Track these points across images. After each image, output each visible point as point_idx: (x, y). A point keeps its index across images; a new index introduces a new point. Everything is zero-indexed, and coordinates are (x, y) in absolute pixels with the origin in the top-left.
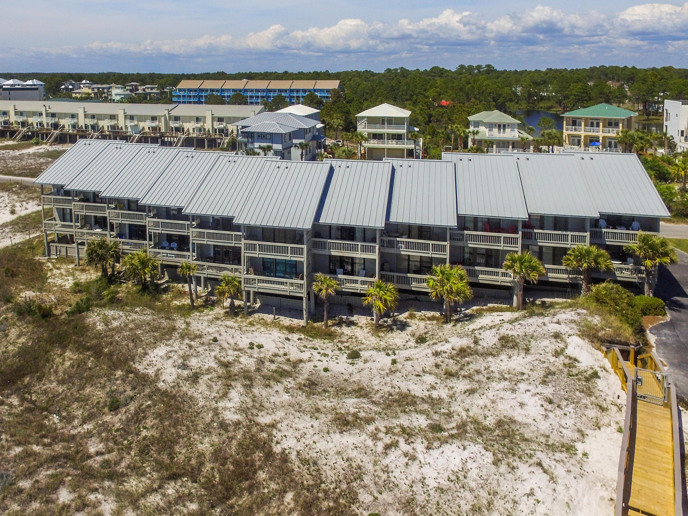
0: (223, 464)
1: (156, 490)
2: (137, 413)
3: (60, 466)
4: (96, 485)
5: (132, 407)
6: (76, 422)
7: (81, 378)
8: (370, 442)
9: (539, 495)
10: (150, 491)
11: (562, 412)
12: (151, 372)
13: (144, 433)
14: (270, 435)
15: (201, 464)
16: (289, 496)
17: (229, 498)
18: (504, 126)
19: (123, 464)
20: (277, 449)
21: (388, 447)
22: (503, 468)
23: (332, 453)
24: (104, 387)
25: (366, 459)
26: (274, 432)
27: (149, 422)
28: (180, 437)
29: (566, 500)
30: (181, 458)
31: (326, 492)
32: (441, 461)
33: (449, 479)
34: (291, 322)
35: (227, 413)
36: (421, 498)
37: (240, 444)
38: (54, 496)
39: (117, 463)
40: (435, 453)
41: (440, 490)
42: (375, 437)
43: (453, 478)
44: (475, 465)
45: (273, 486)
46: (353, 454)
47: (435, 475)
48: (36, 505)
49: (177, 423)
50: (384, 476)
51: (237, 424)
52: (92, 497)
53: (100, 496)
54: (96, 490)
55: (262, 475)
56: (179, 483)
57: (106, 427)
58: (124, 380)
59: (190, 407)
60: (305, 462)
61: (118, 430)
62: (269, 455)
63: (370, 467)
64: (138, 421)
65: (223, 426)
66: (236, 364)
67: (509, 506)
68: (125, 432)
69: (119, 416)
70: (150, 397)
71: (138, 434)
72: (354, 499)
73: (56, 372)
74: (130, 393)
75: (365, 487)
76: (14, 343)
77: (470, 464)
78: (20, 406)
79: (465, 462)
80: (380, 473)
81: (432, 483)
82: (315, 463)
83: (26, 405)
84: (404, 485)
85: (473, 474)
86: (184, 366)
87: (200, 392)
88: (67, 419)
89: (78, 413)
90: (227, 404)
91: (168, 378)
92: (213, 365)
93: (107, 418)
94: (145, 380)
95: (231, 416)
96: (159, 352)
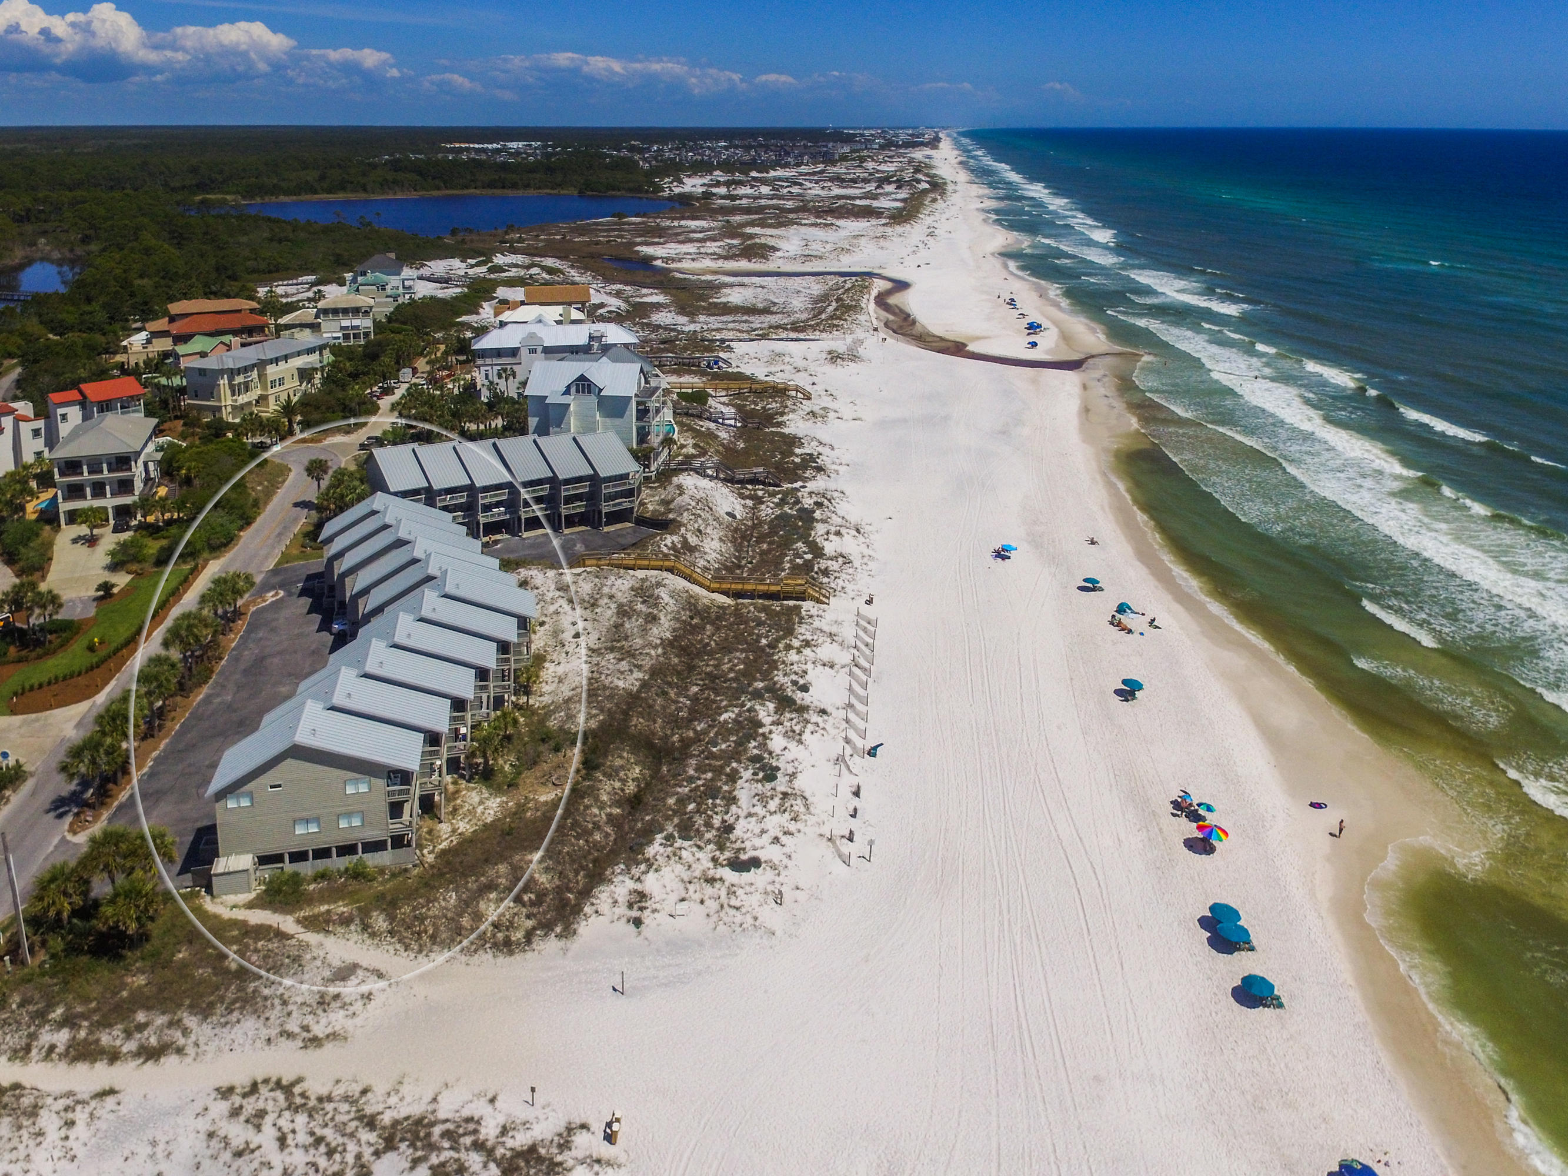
0: (682, 654)
2: (666, 684)
5: (664, 687)
7: (650, 711)
8: (663, 614)
12: (637, 684)
14: (666, 640)
15: (683, 660)
16: (688, 637)
20: (671, 639)
21: (664, 610)
23: (669, 624)
86: (631, 671)
87: (647, 663)
88: (679, 709)
89: (673, 708)
90: (653, 652)
91: (641, 675)
92: (624, 663)
93: (673, 696)
94: (644, 685)
95: (660, 651)
96: (621, 684)
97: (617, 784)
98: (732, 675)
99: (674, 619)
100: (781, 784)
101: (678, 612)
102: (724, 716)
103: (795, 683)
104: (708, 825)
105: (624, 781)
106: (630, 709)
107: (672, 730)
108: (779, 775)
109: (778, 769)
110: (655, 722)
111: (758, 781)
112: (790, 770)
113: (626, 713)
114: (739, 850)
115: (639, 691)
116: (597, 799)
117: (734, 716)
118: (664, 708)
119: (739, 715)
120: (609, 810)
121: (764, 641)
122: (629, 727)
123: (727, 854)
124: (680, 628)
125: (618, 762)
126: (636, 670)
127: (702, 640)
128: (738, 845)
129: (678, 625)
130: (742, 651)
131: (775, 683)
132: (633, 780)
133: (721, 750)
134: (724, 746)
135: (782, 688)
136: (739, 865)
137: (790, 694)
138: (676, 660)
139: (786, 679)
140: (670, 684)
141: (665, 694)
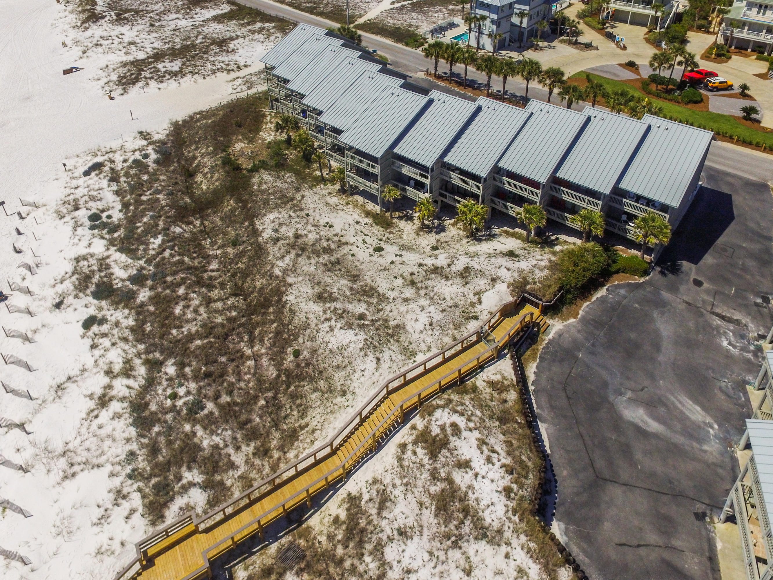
0: (260, 297)
1: (223, 300)
2: (242, 252)
3: (190, 274)
4: (196, 290)
5: (241, 248)
6: (215, 247)
7: (230, 220)
8: (321, 313)
9: (366, 373)
10: (220, 299)
11: (432, 333)
12: (261, 228)
13: (240, 265)
14: (286, 290)
15: (252, 292)
16: (275, 325)
17: (253, 315)
18: (766, 7)
19: (218, 281)
20: (284, 299)
21: (326, 319)
22: (362, 353)
23: (304, 311)
24: (236, 230)
25: (315, 321)
26: (290, 288)
27: (245, 260)
28: (252, 273)
29: (375, 380)
30: (246, 285)
31: (289, 330)
32: (341, 338)
33: (338, 348)
34: (373, 208)
35: (277, 269)
36: (321, 351)
37: (272, 289)
38: (177, 289)
39: (216, 279)
40: (343, 332)
41: (331, 351)
42: (325, 312)
43: (340, 348)
44: (354, 346)
45: (272, 317)
46: (311, 316)
47: (334, 343)
48: (168, 291)
49: (254, 265)
50: (315, 333)
51: (277, 277)
52: (192, 295)
53: (195, 295)
54: (195, 292)
55: (271, 309)
56: (237, 299)
57: (226, 254)
58: (246, 229)
59: (265, 258)
60: (291, 310)
61: (230, 259)
62: (280, 300)
63: (313, 326)
64: (240, 257)
65: (271, 276)
66: (305, 237)
67: (351, 371)
68: (232, 261)
69: (234, 251)
70: (251, 244)
71: (237, 264)
72: (296, 339)
73: (222, 211)
74: (245, 239)
75: (304, 335)
76: (213, 184)
77: (352, 345)
78: (199, 227)
79: (350, 342)
80: (314, 331)
81: (330, 346)
82: (294, 313)
83: (202, 228)
84: (319, 340)
85: (349, 350)
86: (276, 231)
87: (274, 251)
88: (213, 244)
89: (219, 241)
90: (280, 263)
91: (265, 235)
92: (291, 234)
93: (229, 250)
94: (255, 233)
95: (277, 272)
96: (272, 216)
97: (206, 170)
98: (181, 291)
99: (306, 326)
100: (82, 214)
101: (313, 339)
102: (159, 240)
103: (102, 321)
104: (127, 175)
105: (205, 175)
106: (244, 207)
107: (205, 227)
108: (88, 223)
109: (92, 228)
110: (222, 219)
111: (103, 211)
112: (80, 230)
113: (245, 203)
114: (100, 173)
115: (253, 224)
116: (208, 154)
117: (151, 247)
118: (225, 234)
119: (146, 250)
120: (199, 159)
121: (170, 369)
122: (232, 196)
123: (106, 169)
124: (290, 323)
125: (216, 175)
126: (274, 235)
127: (262, 341)
128: (101, 176)
129: (296, 322)
130: (191, 338)
131: (126, 306)
132: (202, 181)
133: (146, 215)
134: (145, 220)
135: (116, 305)
136: (97, 167)
137: (104, 303)
138: (258, 284)
139: (113, 319)
140: (240, 255)
141: (235, 244)
